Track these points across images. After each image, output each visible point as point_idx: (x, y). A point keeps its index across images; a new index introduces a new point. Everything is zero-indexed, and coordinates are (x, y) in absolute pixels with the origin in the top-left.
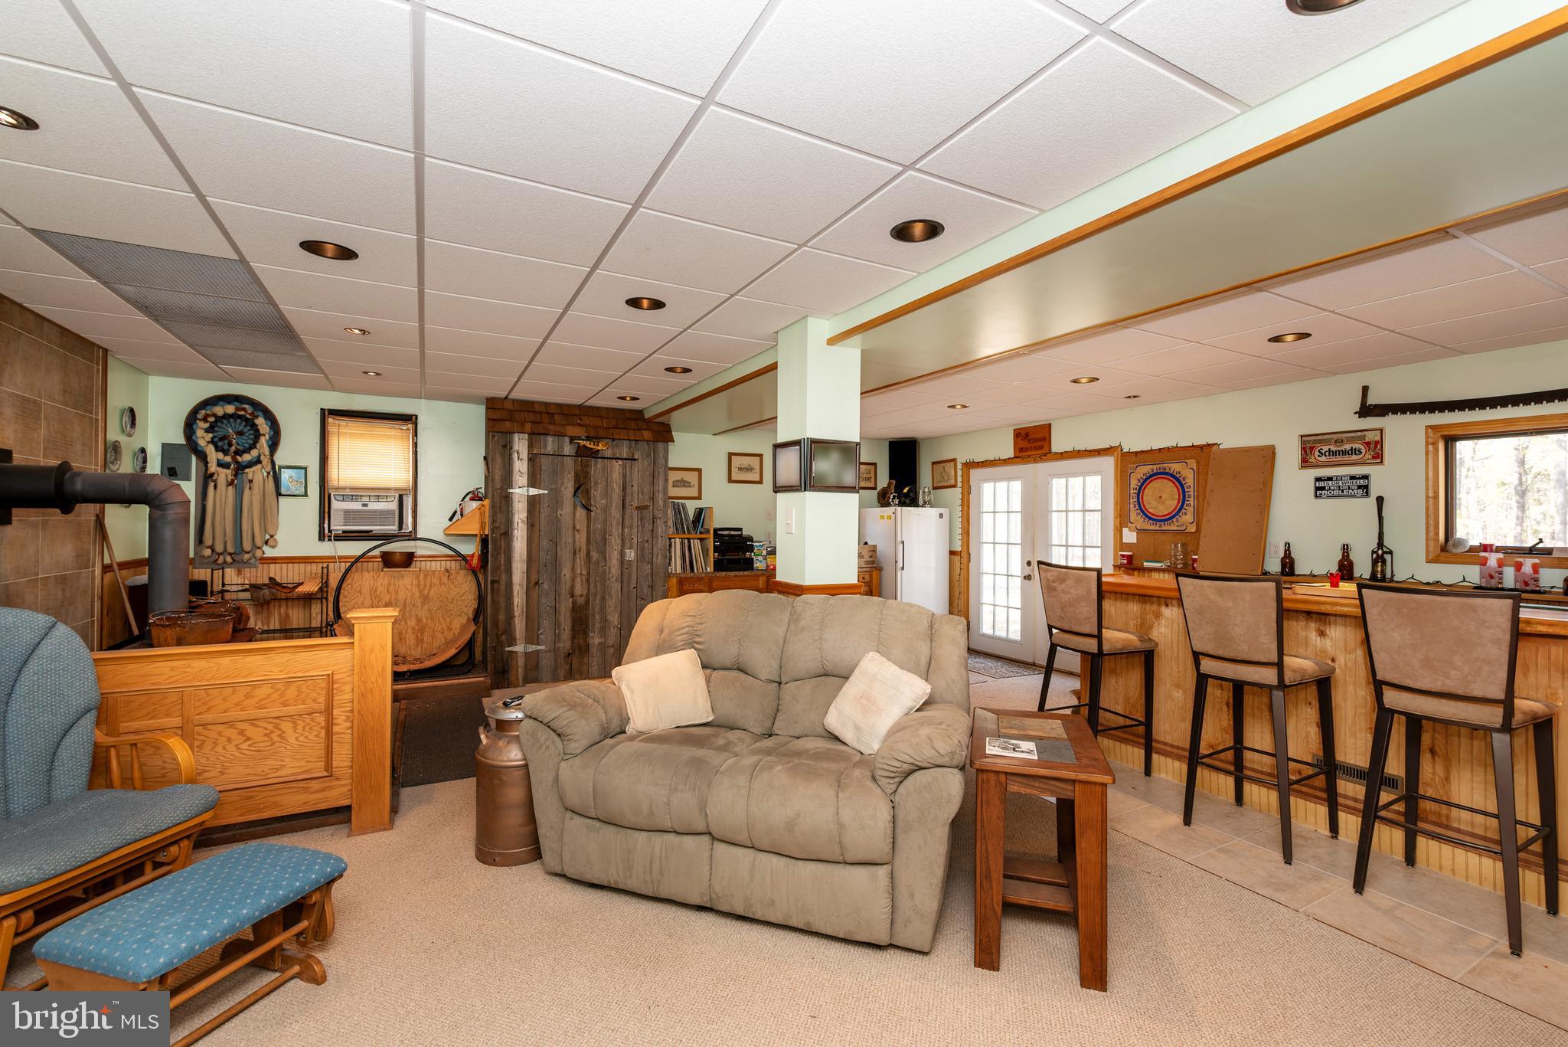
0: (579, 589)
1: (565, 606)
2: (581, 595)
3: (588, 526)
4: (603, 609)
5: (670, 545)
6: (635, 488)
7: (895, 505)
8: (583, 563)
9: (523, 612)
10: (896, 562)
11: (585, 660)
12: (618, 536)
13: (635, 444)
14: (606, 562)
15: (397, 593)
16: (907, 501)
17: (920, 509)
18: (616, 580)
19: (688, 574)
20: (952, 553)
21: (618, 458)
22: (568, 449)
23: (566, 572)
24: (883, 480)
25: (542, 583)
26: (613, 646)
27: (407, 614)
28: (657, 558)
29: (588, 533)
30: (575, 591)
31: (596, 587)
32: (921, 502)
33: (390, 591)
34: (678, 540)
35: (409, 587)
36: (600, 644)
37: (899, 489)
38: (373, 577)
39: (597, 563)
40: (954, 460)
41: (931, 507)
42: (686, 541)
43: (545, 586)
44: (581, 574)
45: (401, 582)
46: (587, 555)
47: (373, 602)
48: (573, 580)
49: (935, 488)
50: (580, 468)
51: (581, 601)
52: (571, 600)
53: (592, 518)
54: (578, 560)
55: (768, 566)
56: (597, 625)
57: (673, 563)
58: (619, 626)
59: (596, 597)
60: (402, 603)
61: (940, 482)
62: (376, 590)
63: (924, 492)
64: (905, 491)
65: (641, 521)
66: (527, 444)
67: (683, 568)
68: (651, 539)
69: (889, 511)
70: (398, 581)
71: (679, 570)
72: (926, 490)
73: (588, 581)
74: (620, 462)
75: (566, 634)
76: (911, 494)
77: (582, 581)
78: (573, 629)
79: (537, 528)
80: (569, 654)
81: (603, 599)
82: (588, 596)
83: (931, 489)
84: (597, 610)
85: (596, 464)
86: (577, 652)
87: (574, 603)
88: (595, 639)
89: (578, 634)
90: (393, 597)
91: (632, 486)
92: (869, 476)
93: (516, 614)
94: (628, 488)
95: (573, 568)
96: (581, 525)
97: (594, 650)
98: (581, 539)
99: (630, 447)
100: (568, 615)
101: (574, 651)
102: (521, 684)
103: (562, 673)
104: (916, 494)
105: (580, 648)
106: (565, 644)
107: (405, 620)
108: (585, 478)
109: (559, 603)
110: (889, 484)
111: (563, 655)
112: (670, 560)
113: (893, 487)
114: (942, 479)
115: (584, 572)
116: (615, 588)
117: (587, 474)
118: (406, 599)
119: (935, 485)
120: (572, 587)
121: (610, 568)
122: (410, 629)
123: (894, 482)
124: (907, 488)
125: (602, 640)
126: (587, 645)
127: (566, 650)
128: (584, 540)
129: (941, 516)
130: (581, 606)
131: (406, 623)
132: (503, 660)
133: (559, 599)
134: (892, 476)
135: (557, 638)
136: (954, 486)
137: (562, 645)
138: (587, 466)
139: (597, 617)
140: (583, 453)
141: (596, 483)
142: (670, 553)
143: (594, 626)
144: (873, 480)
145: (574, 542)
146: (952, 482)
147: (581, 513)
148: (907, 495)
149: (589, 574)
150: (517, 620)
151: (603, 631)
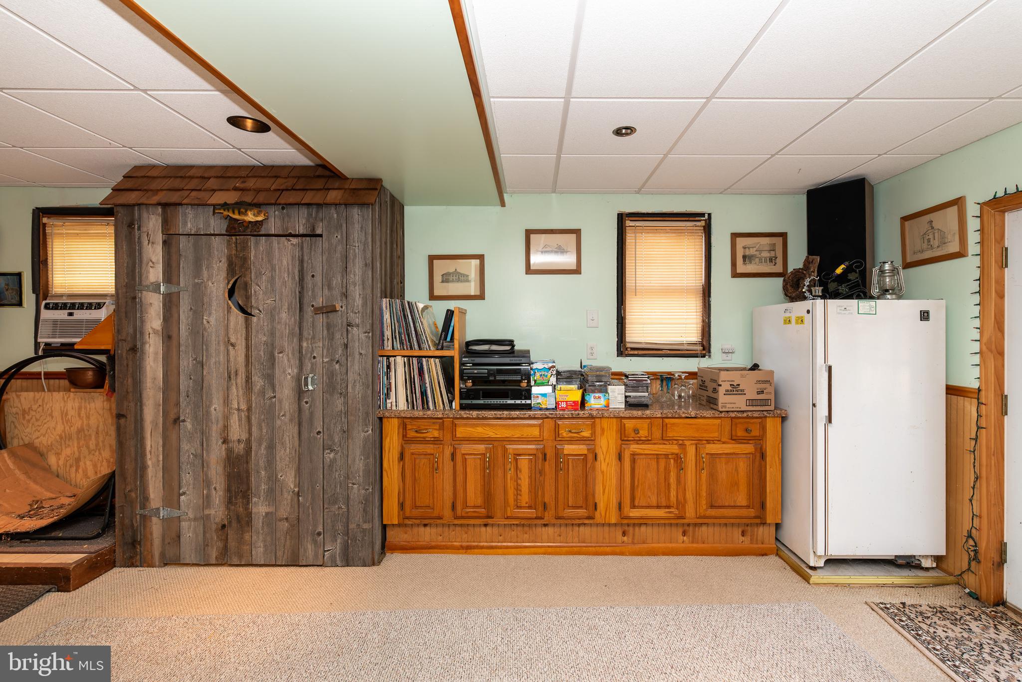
0: (237, 432)
1: (216, 453)
2: (239, 441)
3: (247, 338)
4: (271, 463)
5: (388, 367)
6: (318, 278)
7: (815, 297)
8: (241, 393)
9: (158, 461)
10: (814, 405)
11: (247, 536)
12: (293, 354)
13: (317, 212)
14: (274, 391)
15: (88, 417)
16: (843, 289)
17: (872, 303)
18: (291, 420)
19: (419, 413)
20: (952, 391)
21: (291, 235)
22: (217, 225)
23: (216, 407)
24: (797, 255)
25: (184, 421)
26: (287, 519)
27: (101, 444)
28: (354, 386)
29: (248, 347)
30: (231, 435)
31: (261, 429)
32: (875, 291)
33: (82, 415)
34: (400, 360)
35: (101, 412)
36: (267, 514)
37: (825, 271)
38: (63, 398)
39: (262, 393)
40: (958, 202)
41: (900, 297)
42: (415, 360)
43: (189, 425)
44: (239, 410)
45: (92, 405)
46: (247, 381)
47: (65, 428)
48: (227, 418)
49: (907, 266)
50: (234, 252)
51: (240, 448)
52: (224, 447)
53: (254, 325)
54: (234, 388)
55: (557, 403)
56: (263, 487)
57: (393, 394)
58: (296, 490)
59: (260, 445)
60: (95, 430)
61: (922, 251)
62: (67, 414)
63: (882, 271)
64: (839, 271)
65: (328, 329)
66: (160, 221)
67: (411, 402)
68: (344, 358)
69: (800, 308)
70: (89, 403)
71: (402, 405)
72: (887, 267)
73: (249, 419)
74: (294, 241)
75: (218, 497)
76: (852, 276)
77: (240, 420)
78: (228, 490)
79: (174, 342)
80: (224, 526)
81: (271, 447)
82: (248, 442)
83: (898, 263)
84: (262, 463)
85: (257, 244)
86: (234, 524)
87: (229, 451)
88: (260, 508)
89: (236, 498)
90: (85, 422)
91: (313, 276)
92: (773, 254)
93: (149, 463)
94: (308, 278)
95: (227, 401)
96: (238, 338)
97: (258, 522)
98: (238, 355)
99: (310, 215)
100: (220, 469)
101: (230, 522)
102: (157, 564)
103: (214, 554)
104: (864, 277)
105: (239, 520)
106: (217, 511)
107: (99, 450)
108: (242, 266)
109: (207, 450)
110: (807, 263)
111: (214, 527)
112: (389, 389)
113: (814, 267)
114: (925, 246)
115: (243, 407)
116: (288, 434)
117: (245, 260)
118: (98, 427)
119: (909, 260)
120: (226, 427)
121: (280, 402)
122: (105, 461)
123: (818, 259)
124: (843, 266)
125: (271, 509)
126: (249, 515)
127: (217, 520)
128: (241, 359)
129: (925, 316)
130: (238, 457)
131: (100, 453)
132: (132, 525)
133: (207, 445)
134: (813, 248)
135: (207, 501)
136: (960, 255)
137: (212, 512)
138: (245, 247)
139: (263, 473)
140: (235, 230)
141: (259, 274)
142: (388, 378)
143: (258, 487)
144: (780, 261)
145: (228, 361)
146: (954, 247)
147: (237, 317)
148: (842, 278)
149: (249, 409)
150: (150, 472)
151: (272, 495)
